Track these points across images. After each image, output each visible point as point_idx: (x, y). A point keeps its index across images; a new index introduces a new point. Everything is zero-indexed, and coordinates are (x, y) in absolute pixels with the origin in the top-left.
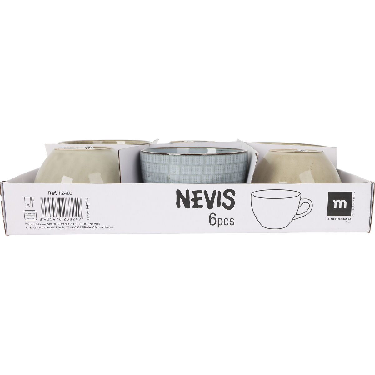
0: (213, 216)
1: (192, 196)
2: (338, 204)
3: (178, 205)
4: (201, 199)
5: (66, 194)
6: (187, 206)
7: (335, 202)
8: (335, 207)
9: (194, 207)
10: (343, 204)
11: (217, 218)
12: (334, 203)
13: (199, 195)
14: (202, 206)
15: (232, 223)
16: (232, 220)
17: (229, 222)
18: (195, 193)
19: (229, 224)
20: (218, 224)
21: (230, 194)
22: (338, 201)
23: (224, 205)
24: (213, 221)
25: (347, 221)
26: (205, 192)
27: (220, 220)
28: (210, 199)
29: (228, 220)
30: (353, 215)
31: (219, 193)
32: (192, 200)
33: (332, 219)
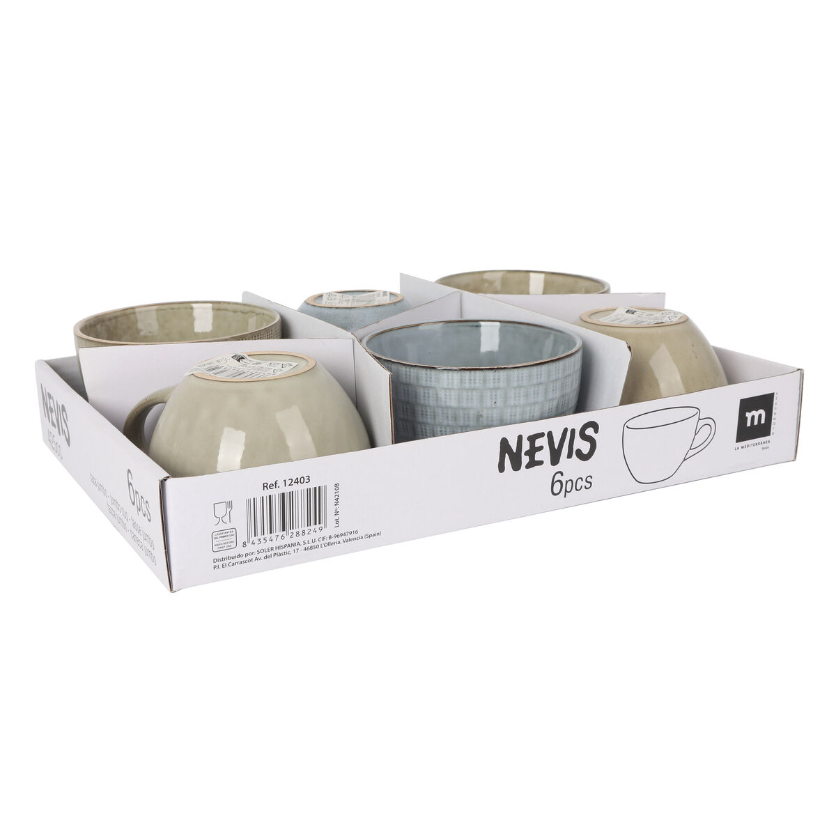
0: (558, 477)
1: (526, 446)
2: (753, 417)
3: (501, 468)
4: (541, 448)
5: (298, 482)
6: (516, 466)
7: (749, 415)
8: (749, 424)
9: (528, 466)
10: (760, 416)
11: (564, 480)
12: (747, 418)
13: (538, 443)
14: (541, 463)
15: (588, 485)
16: (589, 479)
17: (584, 483)
18: (532, 439)
19: (583, 487)
20: (566, 491)
21: (590, 432)
22: (754, 413)
23: (579, 453)
24: (557, 487)
25: (765, 445)
26: (550, 435)
27: (570, 483)
28: (556, 447)
29: (582, 480)
30: (773, 434)
31: (573, 431)
32: (526, 454)
33: (742, 447)
